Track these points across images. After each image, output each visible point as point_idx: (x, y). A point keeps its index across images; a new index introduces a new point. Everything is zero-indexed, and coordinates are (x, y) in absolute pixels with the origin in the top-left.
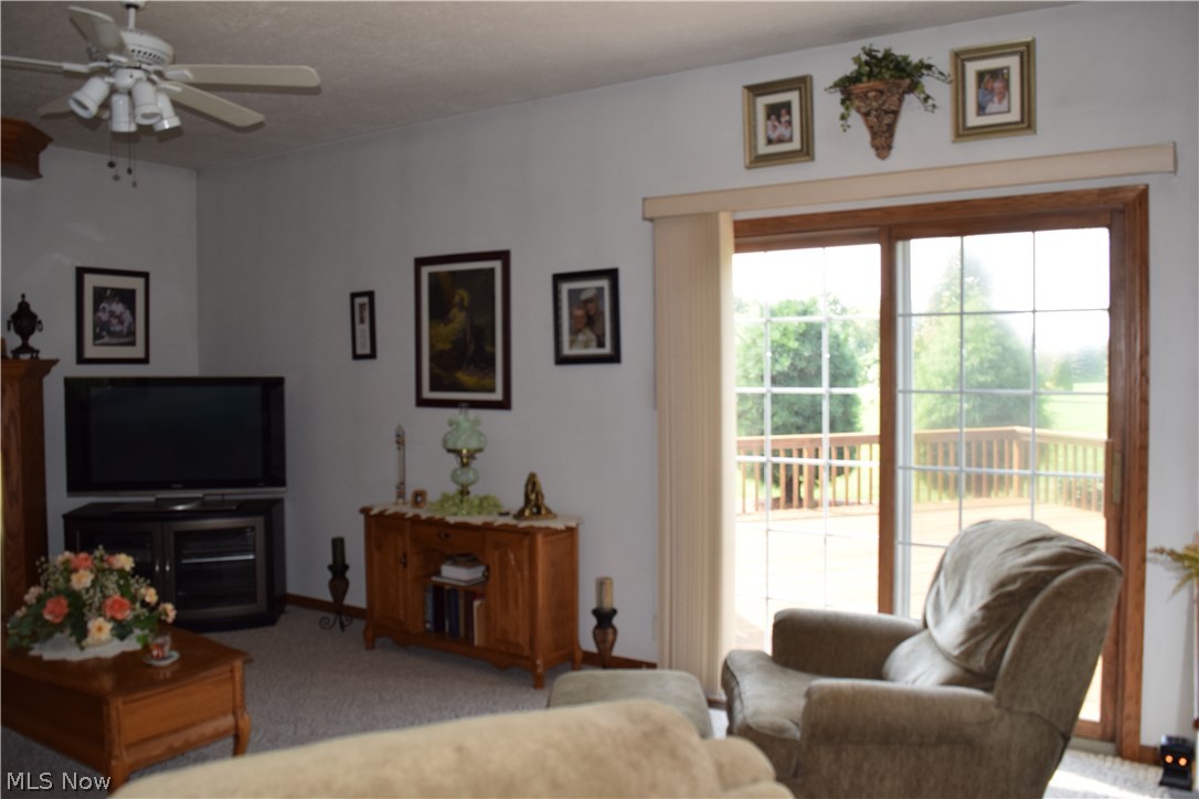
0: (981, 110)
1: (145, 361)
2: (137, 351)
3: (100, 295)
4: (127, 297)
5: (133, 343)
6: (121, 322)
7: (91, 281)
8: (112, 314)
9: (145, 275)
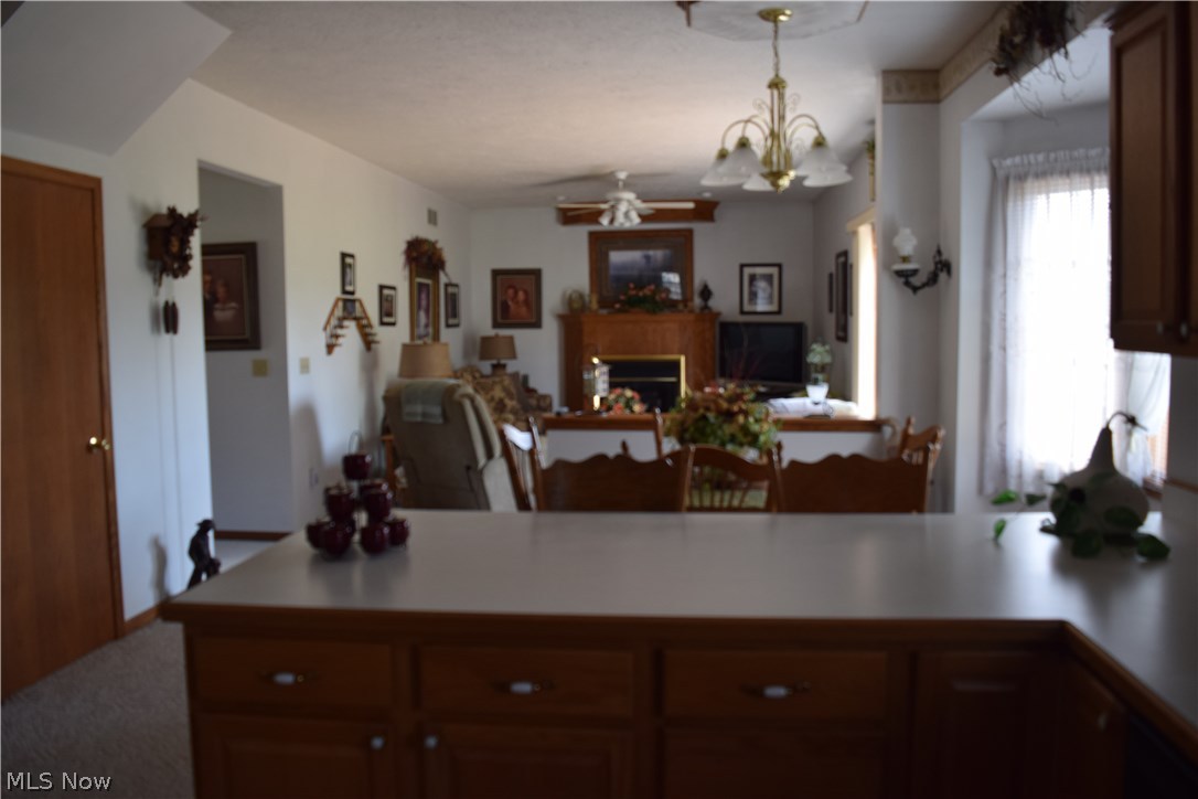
1: (779, 312)
3: (753, 278)
4: (768, 278)
5: (771, 304)
6: (764, 291)
7: (748, 271)
8: (759, 288)
9: (779, 266)
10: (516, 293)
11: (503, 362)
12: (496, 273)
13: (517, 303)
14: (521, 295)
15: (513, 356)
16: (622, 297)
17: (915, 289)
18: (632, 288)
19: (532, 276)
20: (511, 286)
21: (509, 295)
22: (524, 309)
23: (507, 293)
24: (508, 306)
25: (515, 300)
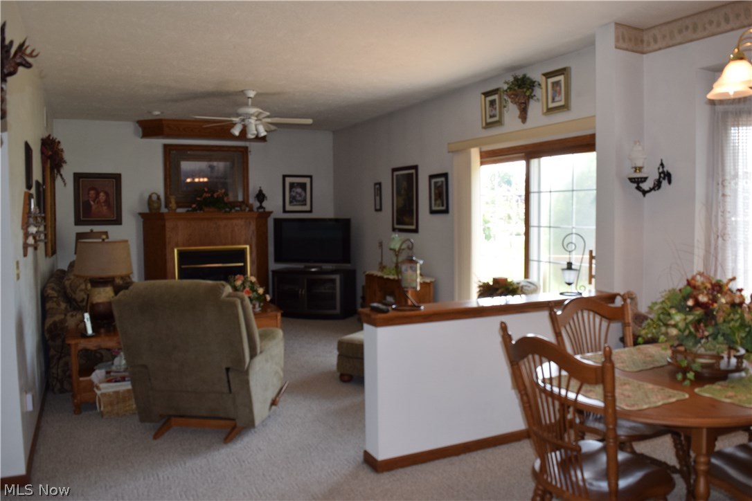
0: (553, 100)
1: (310, 211)
2: (307, 208)
3: (292, 185)
4: (303, 186)
5: (305, 205)
6: (300, 195)
7: (288, 180)
8: (297, 193)
9: (311, 177)
10: (98, 194)
12: (78, 176)
13: (99, 203)
14: (102, 196)
16: (197, 199)
17: (644, 193)
18: (206, 192)
19: (114, 180)
20: (93, 189)
21: (90, 196)
22: (105, 208)
23: (88, 194)
24: (90, 206)
25: (97, 200)
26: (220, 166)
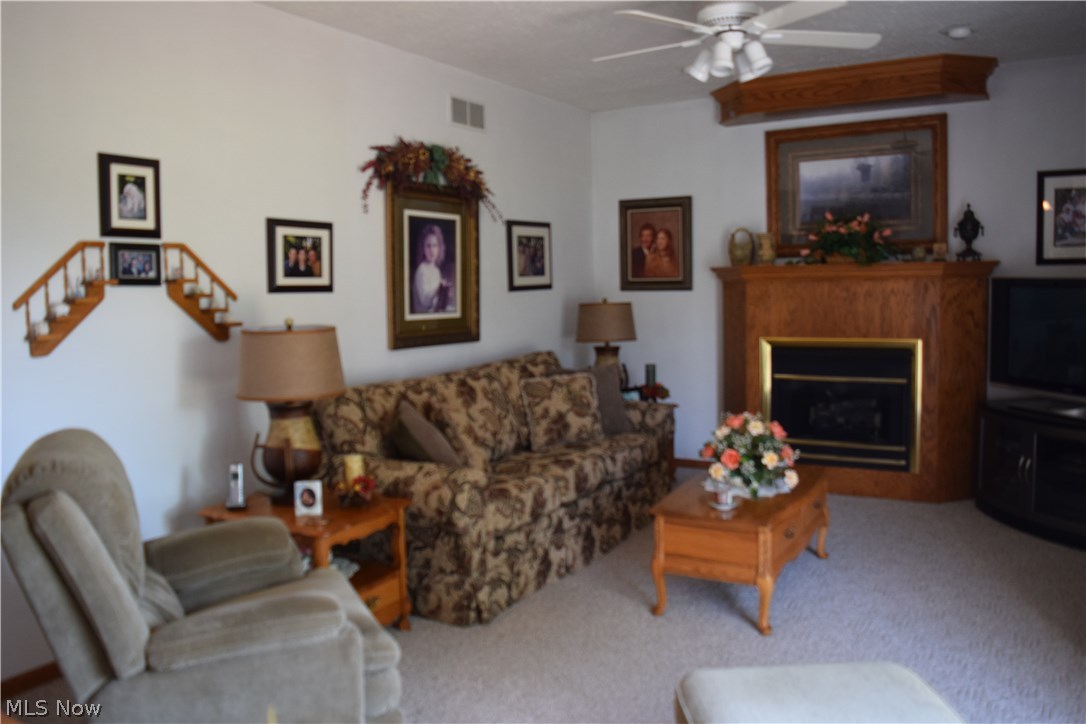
3: (1064, 196)
7: (1055, 183)
10: (654, 235)
11: (613, 344)
12: (626, 206)
13: (656, 250)
14: (662, 239)
15: (630, 335)
16: (812, 237)
18: (830, 222)
19: (679, 209)
20: (648, 226)
21: (644, 238)
22: (666, 260)
23: (641, 235)
24: (643, 256)
25: (654, 246)
26: (883, 164)
